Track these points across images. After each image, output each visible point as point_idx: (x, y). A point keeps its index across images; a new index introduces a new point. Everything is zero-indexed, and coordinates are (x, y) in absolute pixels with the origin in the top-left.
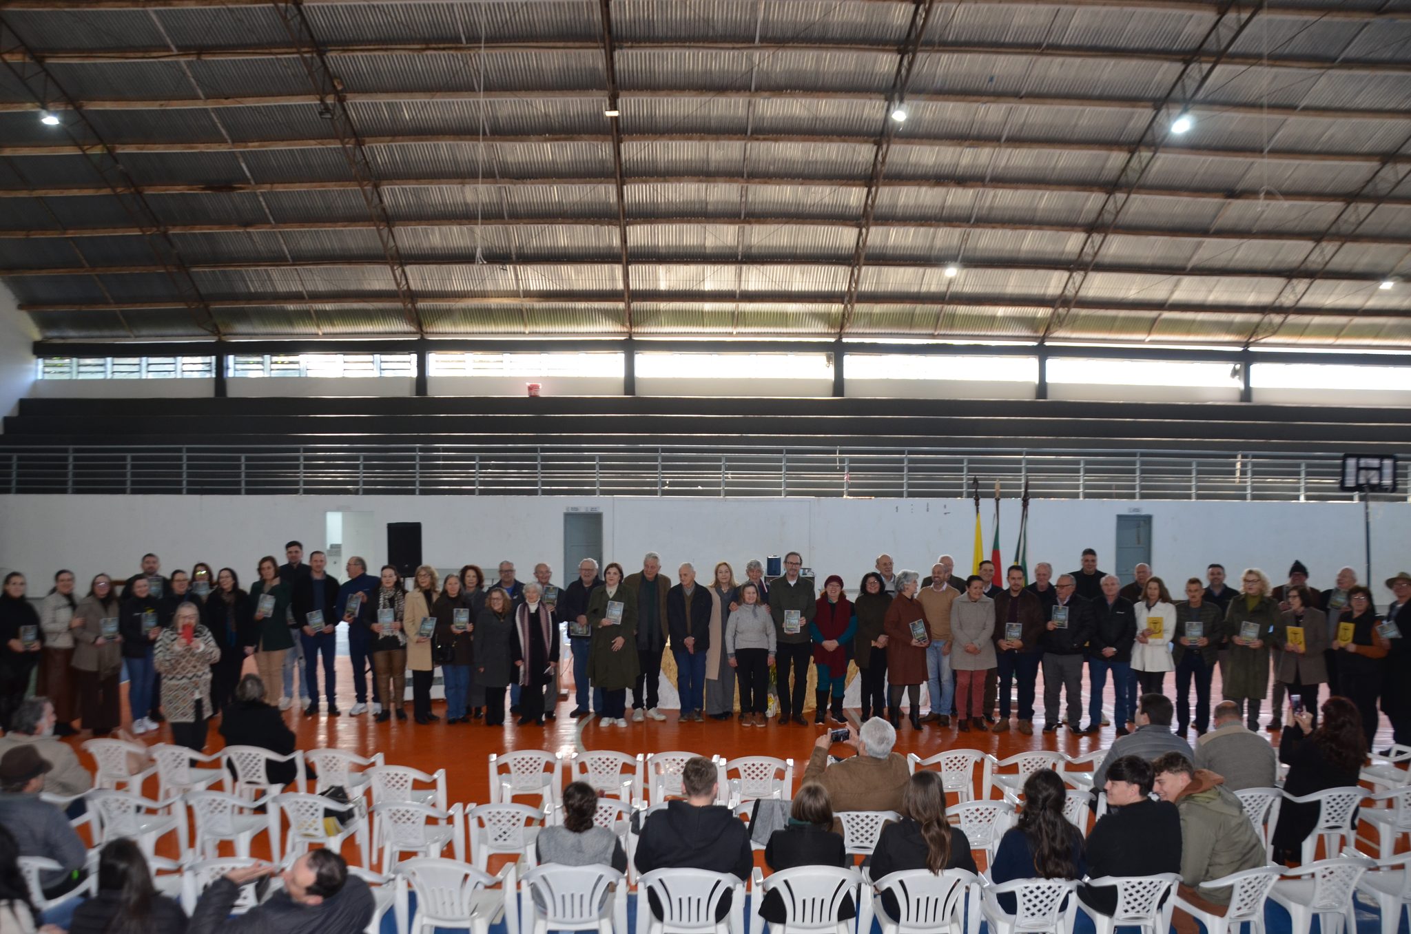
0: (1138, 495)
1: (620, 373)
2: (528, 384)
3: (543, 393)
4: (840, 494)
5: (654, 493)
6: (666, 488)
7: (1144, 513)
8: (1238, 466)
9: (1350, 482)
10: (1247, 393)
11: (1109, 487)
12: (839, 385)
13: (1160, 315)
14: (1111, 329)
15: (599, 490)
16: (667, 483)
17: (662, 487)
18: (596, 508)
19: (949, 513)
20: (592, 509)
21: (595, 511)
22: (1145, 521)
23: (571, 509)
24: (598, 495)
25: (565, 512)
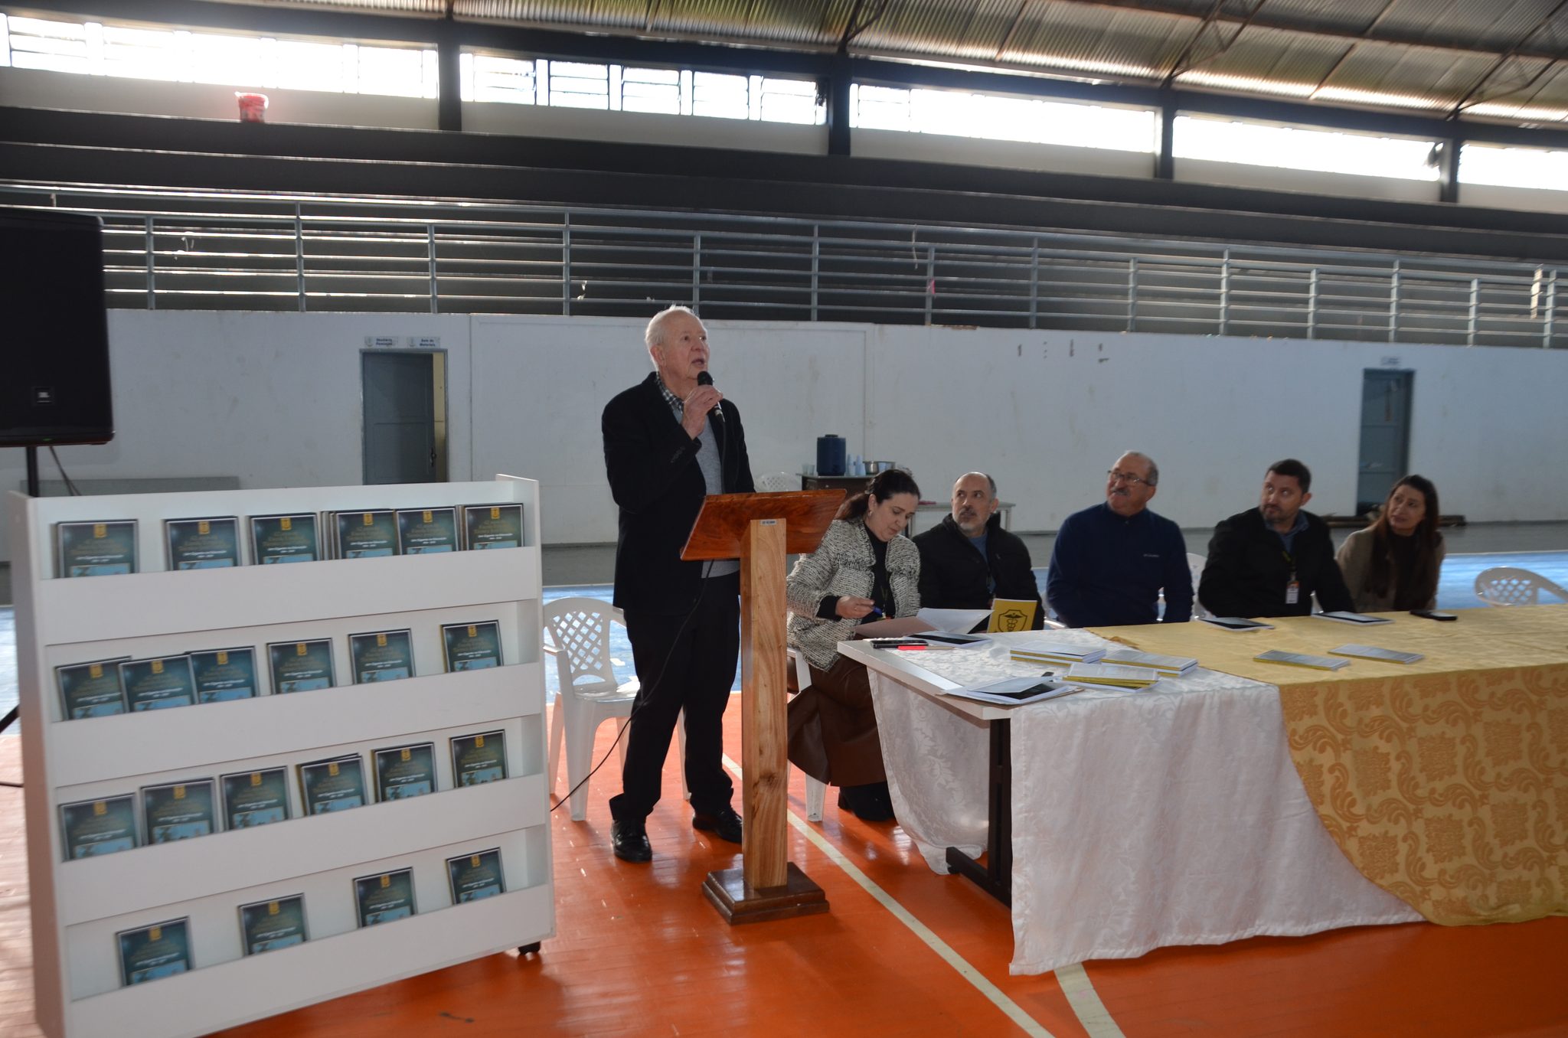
0: (1392, 336)
1: (428, 89)
2: (238, 95)
3: (271, 116)
4: (920, 320)
5: (555, 309)
6: (581, 299)
7: (1403, 366)
8: (1535, 289)
10: (1450, 190)
11: (1352, 320)
12: (839, 135)
13: (1352, 47)
14: (1268, 73)
15: (436, 301)
16: (584, 288)
17: (571, 296)
18: (431, 341)
19: (1106, 359)
20: (423, 343)
21: (429, 347)
22: (1398, 381)
23: (376, 342)
24: (434, 312)
25: (364, 347)
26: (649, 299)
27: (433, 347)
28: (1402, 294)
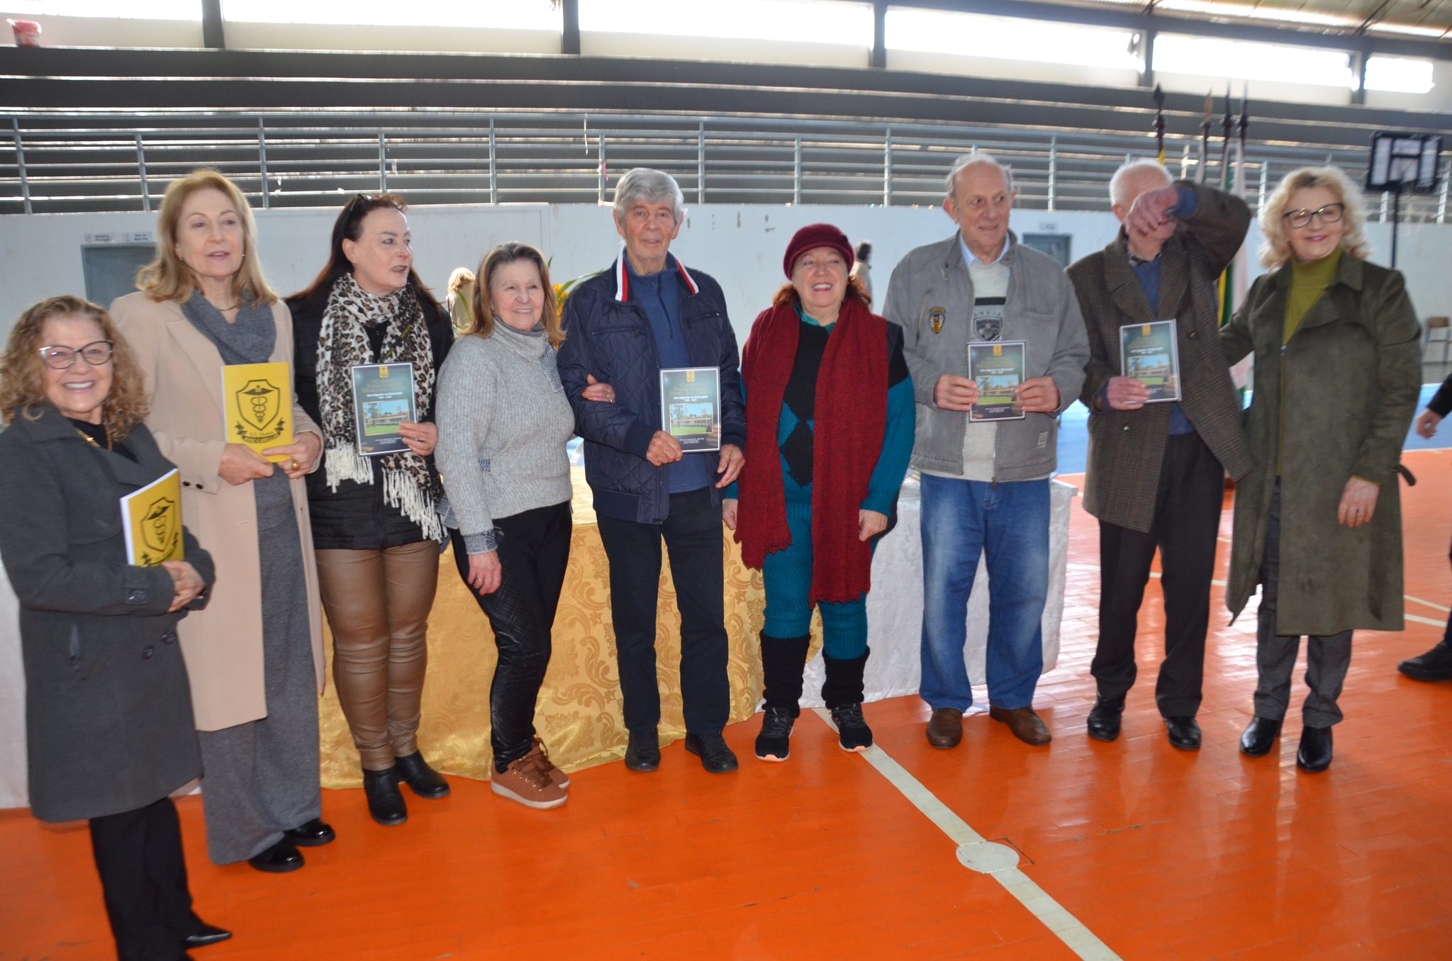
0: (1050, 204)
4: (593, 199)
6: (278, 192)
7: (1061, 230)
9: (1379, 178)
10: (1148, 76)
12: (571, 38)
15: (148, 200)
16: (280, 183)
17: (269, 191)
18: (144, 235)
19: (773, 229)
20: (138, 237)
21: (143, 241)
22: (1058, 245)
23: (95, 238)
24: (147, 210)
25: (84, 243)
26: (341, 191)
27: (146, 241)
28: (1060, 166)
